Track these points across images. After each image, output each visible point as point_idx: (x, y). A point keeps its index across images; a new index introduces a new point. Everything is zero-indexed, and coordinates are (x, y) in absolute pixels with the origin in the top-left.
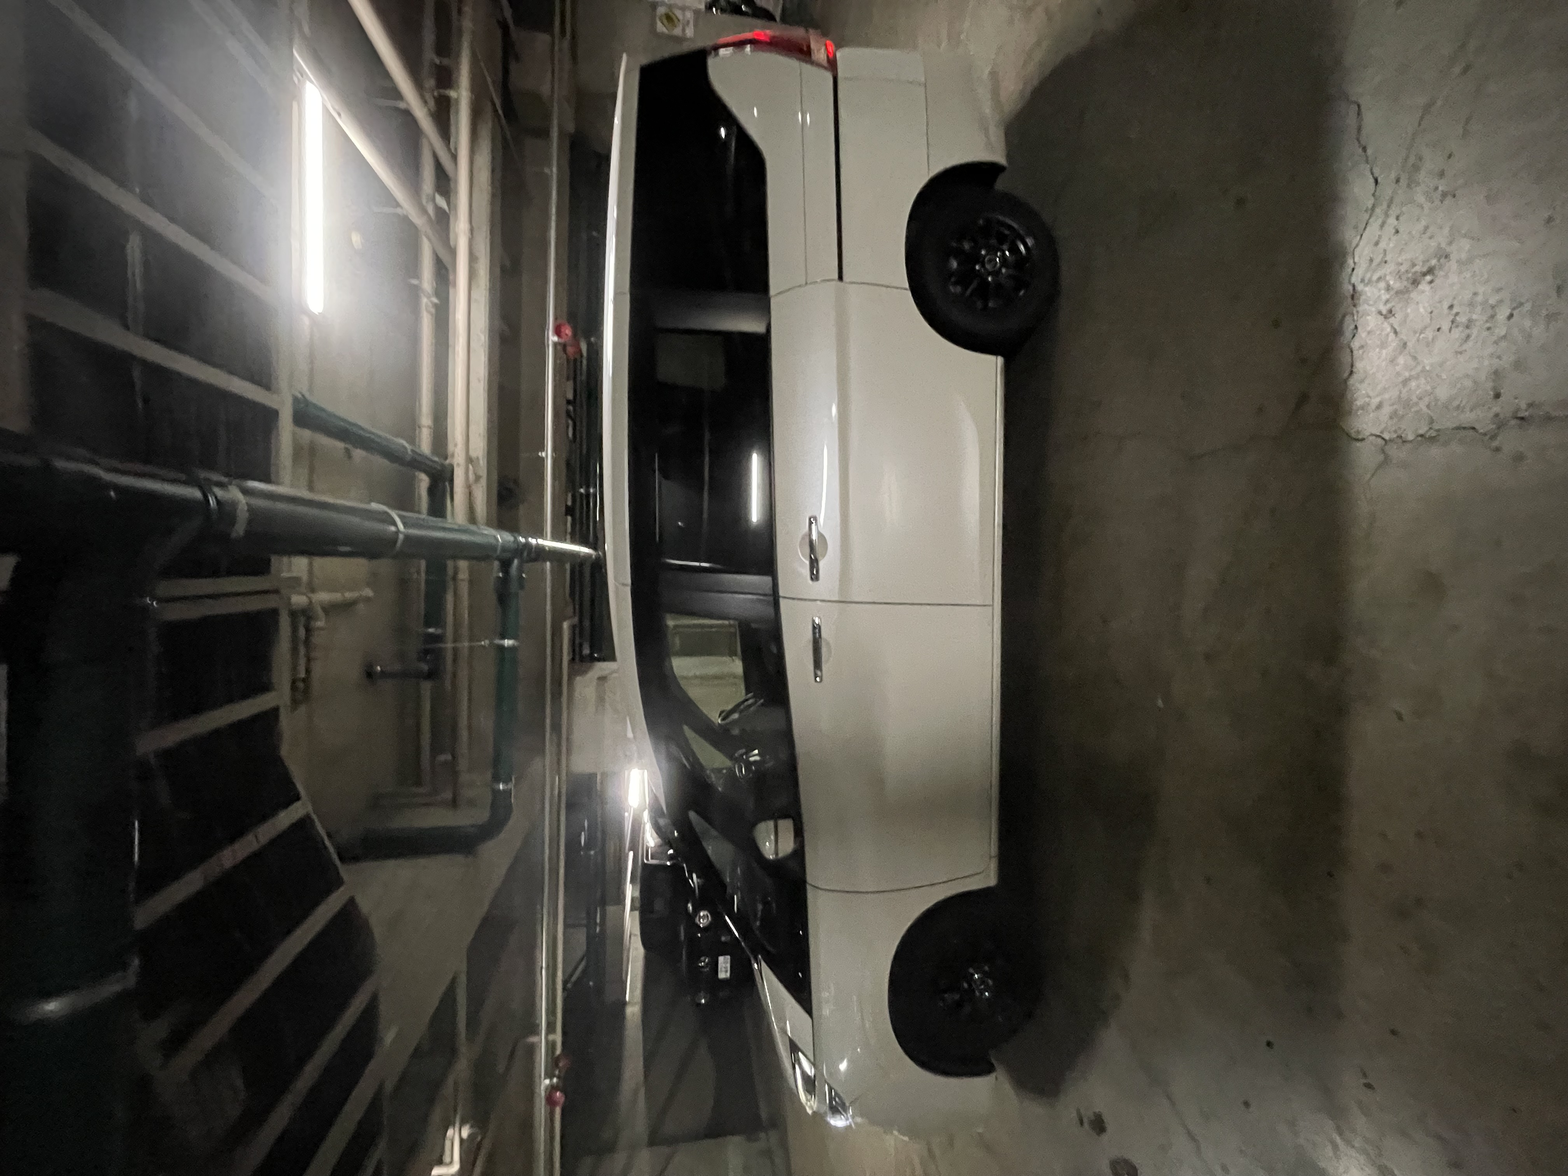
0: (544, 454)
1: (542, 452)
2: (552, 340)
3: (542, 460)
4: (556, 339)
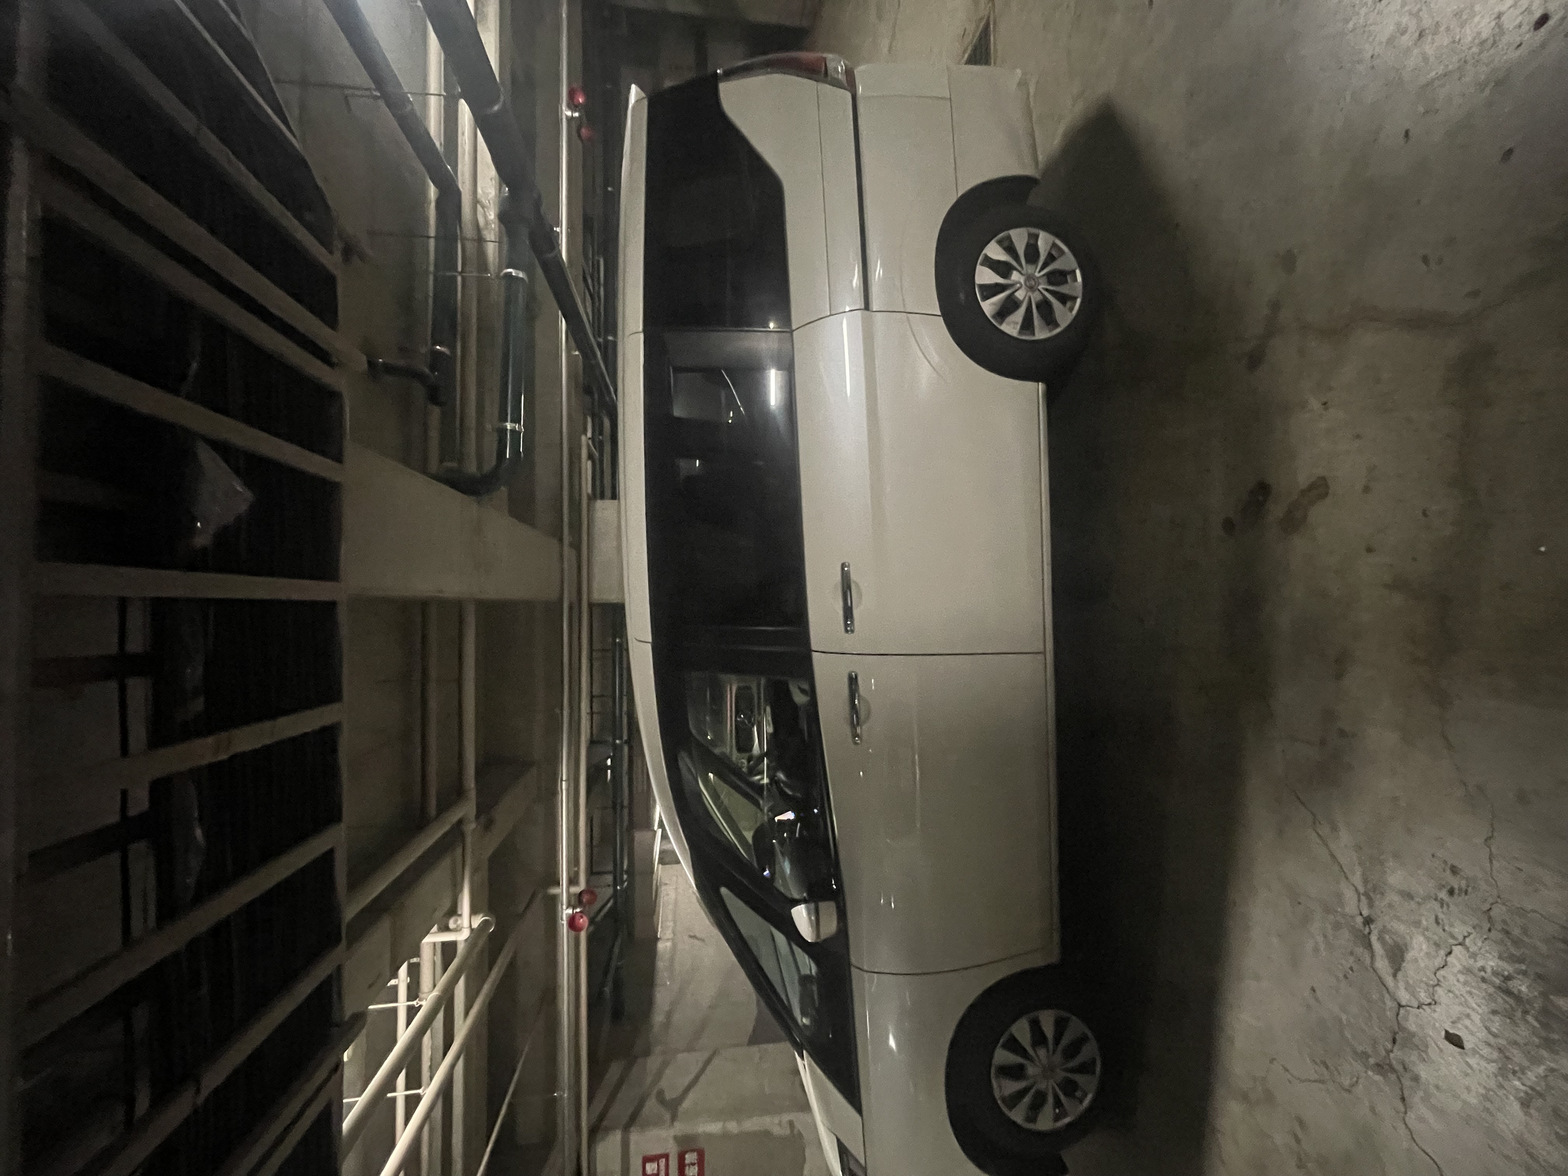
0: (558, 230)
1: (556, 227)
2: (567, 117)
3: (557, 235)
4: (569, 113)
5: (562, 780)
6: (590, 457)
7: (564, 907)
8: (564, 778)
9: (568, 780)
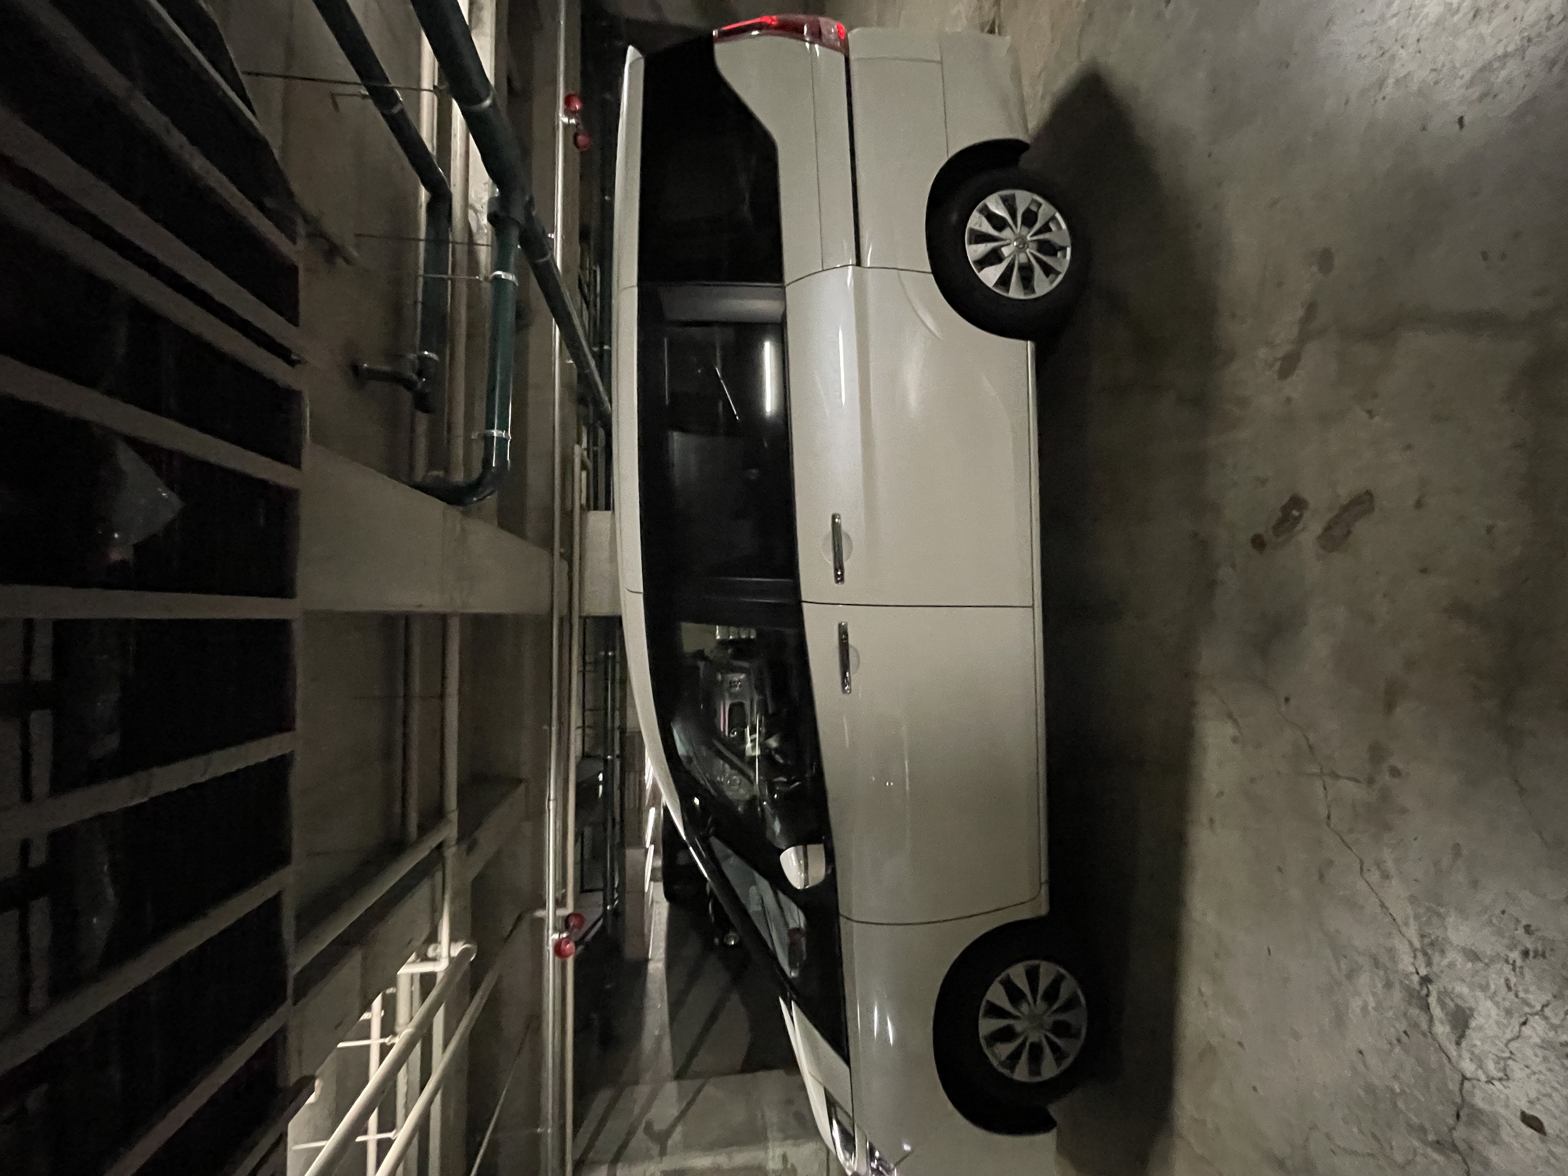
0: (553, 236)
1: (551, 234)
2: (563, 122)
3: (552, 241)
4: (566, 120)
5: (549, 800)
6: (584, 467)
7: (551, 932)
8: (552, 797)
9: (556, 799)
